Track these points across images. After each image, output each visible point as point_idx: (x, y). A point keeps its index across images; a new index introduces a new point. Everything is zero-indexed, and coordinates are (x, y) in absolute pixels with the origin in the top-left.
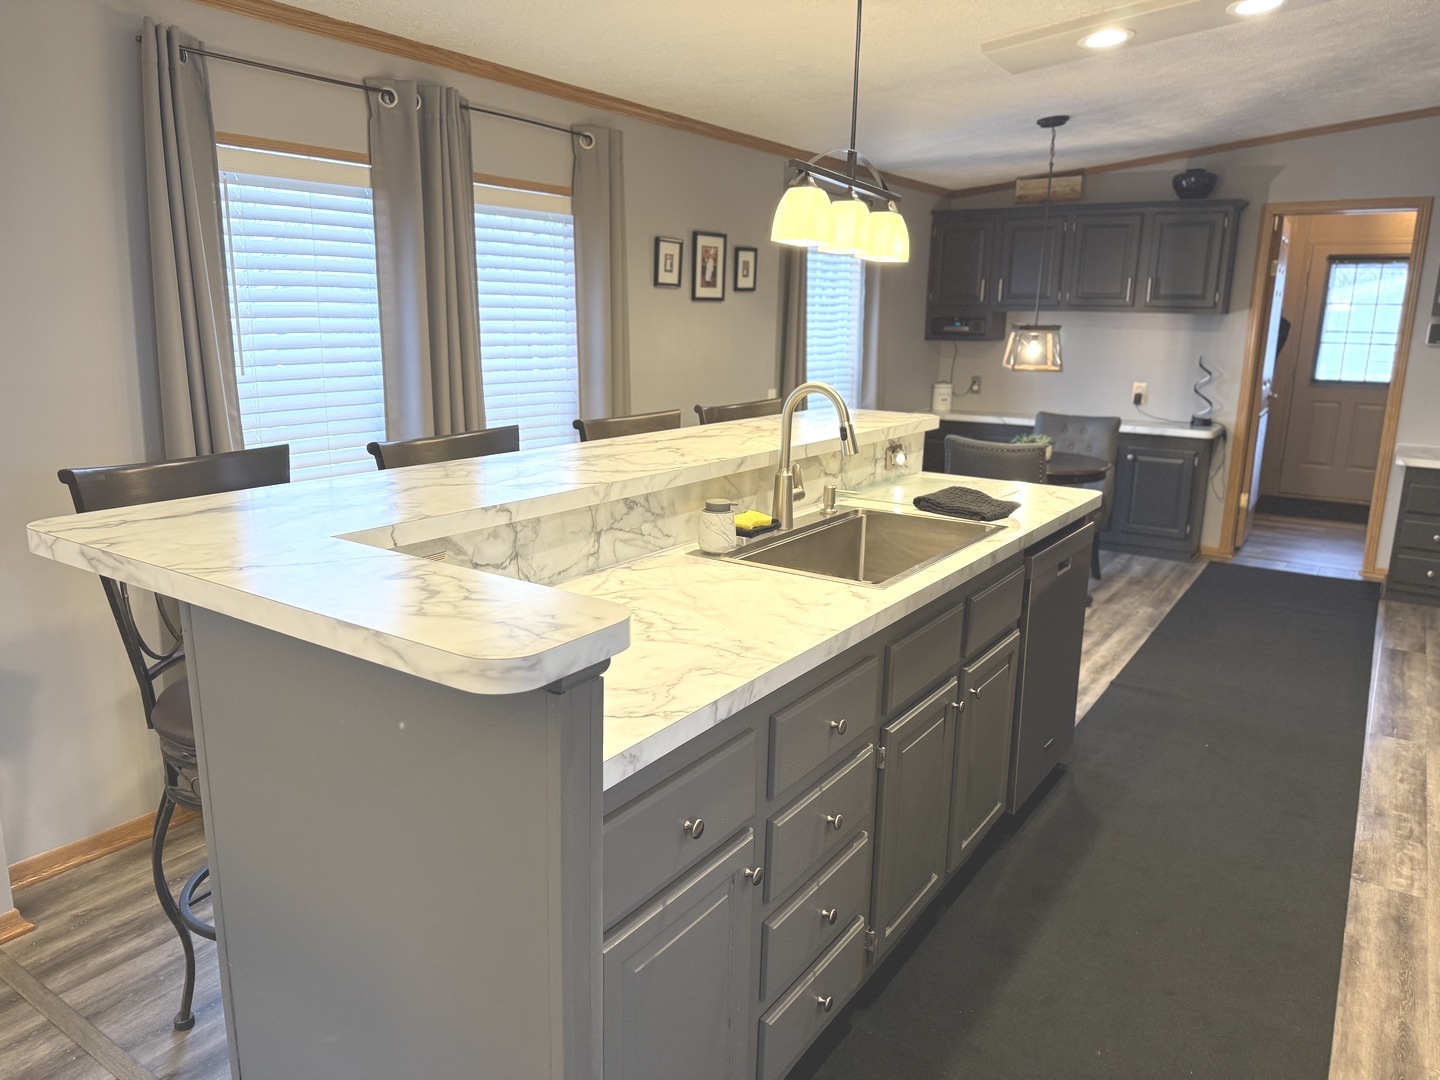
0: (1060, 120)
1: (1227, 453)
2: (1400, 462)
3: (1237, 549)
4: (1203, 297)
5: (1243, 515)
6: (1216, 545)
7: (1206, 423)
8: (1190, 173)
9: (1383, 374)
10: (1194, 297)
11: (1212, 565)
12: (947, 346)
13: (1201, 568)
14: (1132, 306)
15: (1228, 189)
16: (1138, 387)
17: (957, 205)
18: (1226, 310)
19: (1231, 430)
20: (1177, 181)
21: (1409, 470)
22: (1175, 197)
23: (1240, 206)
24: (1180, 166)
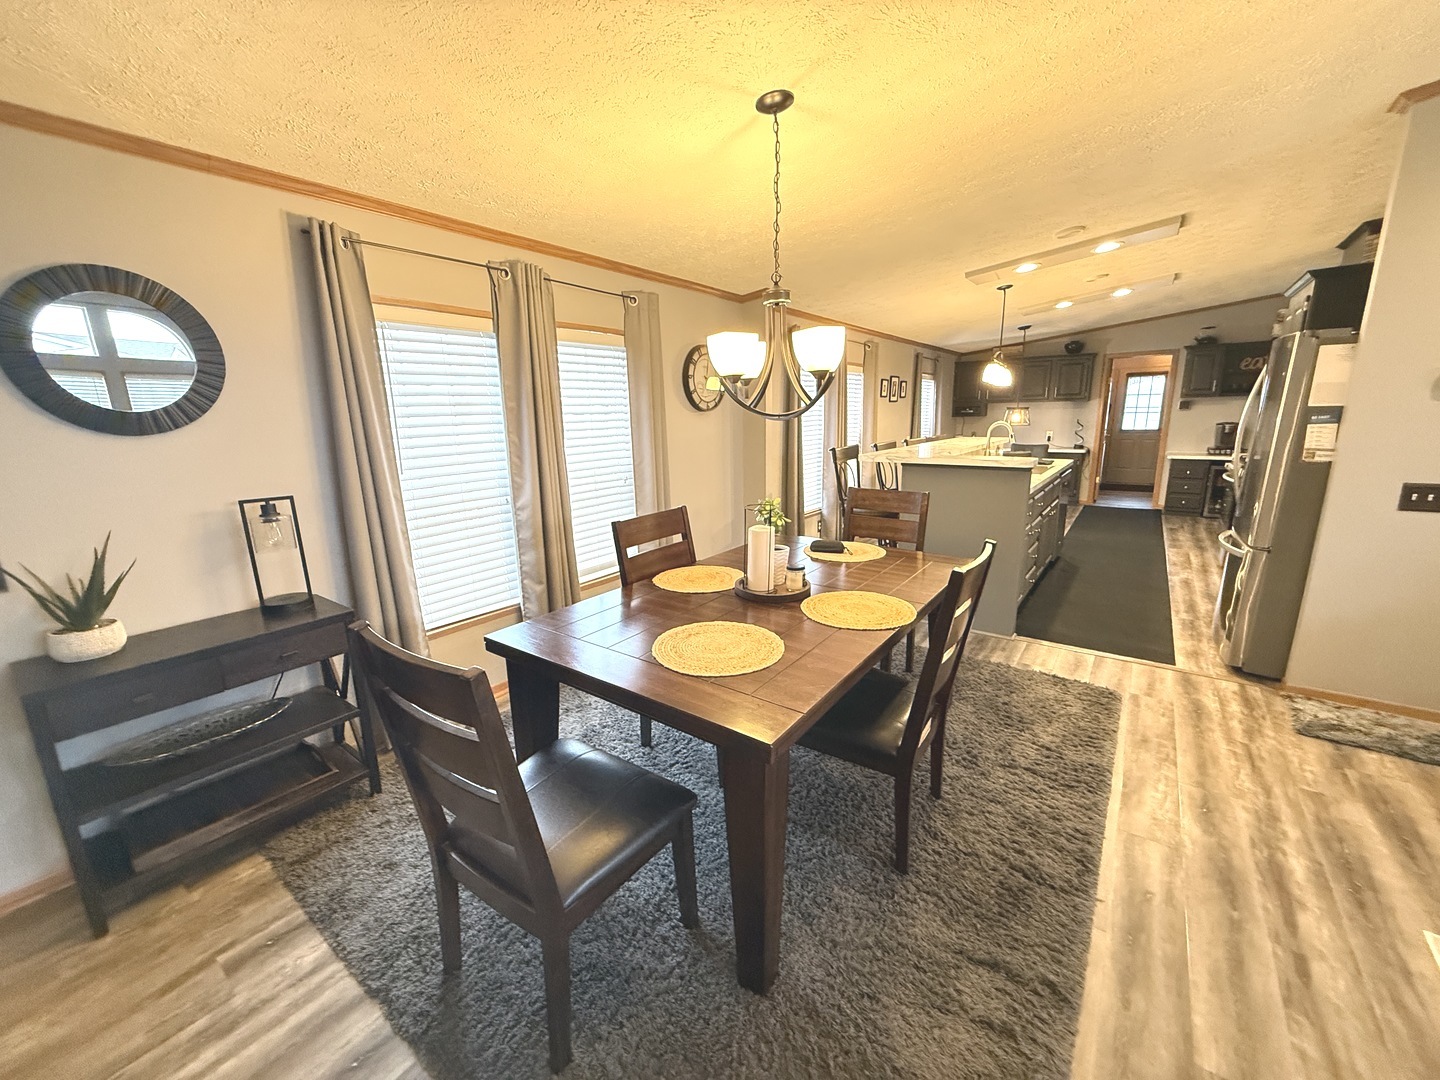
0: (1028, 327)
1: (1090, 462)
2: (1169, 457)
3: (1095, 501)
4: (1080, 394)
5: (1097, 487)
6: (1086, 500)
7: (1081, 447)
8: (1073, 343)
9: (1154, 425)
10: (1076, 394)
11: (1085, 507)
12: (960, 419)
13: (1081, 508)
14: (1048, 399)
15: (1089, 349)
16: (1049, 434)
17: (964, 359)
18: (1089, 400)
19: (1092, 450)
20: (1067, 346)
21: (1173, 460)
22: (1066, 354)
23: (1095, 355)
24: (1067, 340)
